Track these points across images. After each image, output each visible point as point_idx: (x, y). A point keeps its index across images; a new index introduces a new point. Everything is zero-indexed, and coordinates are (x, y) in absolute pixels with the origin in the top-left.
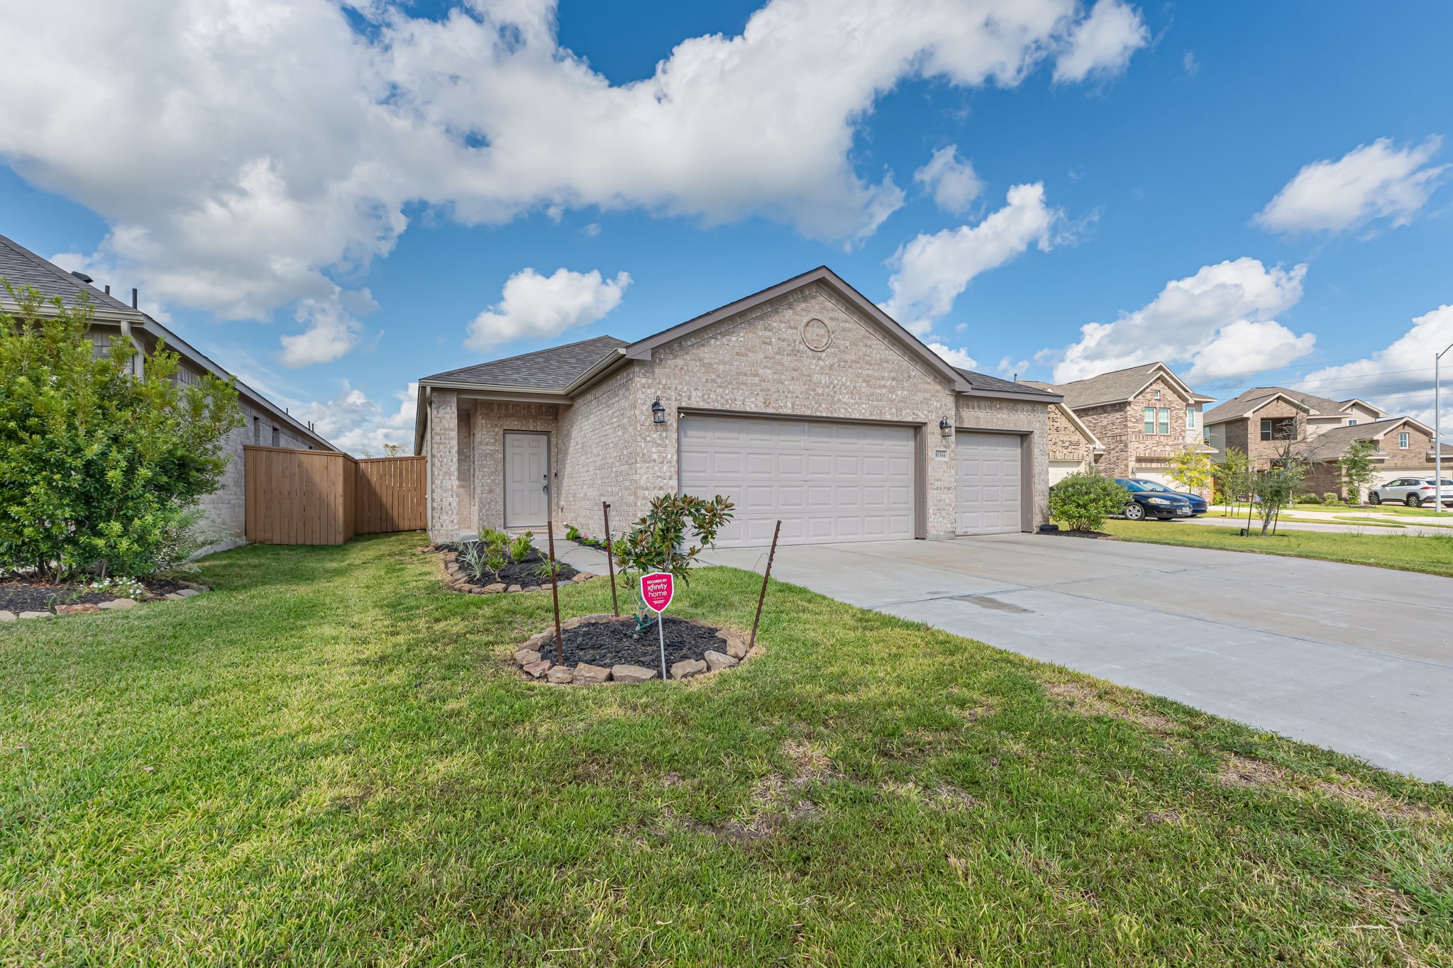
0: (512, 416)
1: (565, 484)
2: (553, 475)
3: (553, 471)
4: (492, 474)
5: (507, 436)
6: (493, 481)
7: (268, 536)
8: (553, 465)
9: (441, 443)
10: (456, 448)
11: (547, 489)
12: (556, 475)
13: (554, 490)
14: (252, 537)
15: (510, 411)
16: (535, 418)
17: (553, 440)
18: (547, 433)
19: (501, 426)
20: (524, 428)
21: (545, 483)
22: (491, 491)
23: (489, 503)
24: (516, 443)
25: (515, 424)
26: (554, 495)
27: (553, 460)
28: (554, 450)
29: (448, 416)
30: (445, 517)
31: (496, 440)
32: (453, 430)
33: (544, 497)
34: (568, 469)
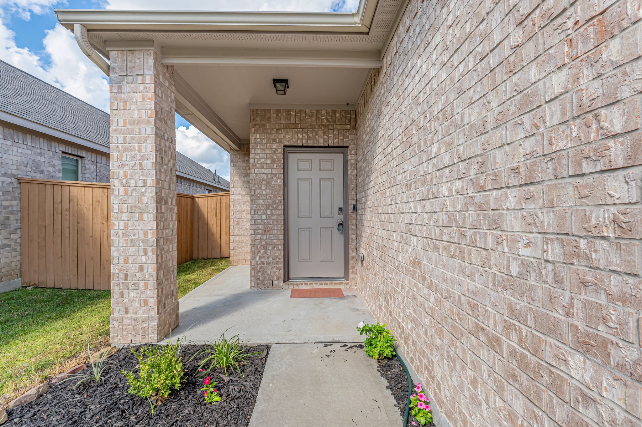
0: (295, 126)
1: (366, 223)
2: (350, 208)
3: (351, 202)
4: (268, 207)
5: (291, 156)
6: (269, 217)
7: (42, 278)
8: (351, 193)
9: (125, 150)
10: (152, 158)
11: (342, 226)
12: (354, 208)
13: (352, 228)
14: (27, 280)
15: (293, 120)
16: (326, 129)
17: (351, 159)
18: (342, 149)
19: (281, 142)
20: (310, 143)
21: (340, 218)
22: (266, 231)
23: (265, 248)
24: (303, 165)
25: (299, 138)
26: (352, 236)
27: (351, 186)
28: (352, 173)
29: (138, 96)
30: (133, 294)
31: (274, 161)
32: (148, 124)
33: (339, 238)
34: (372, 198)
